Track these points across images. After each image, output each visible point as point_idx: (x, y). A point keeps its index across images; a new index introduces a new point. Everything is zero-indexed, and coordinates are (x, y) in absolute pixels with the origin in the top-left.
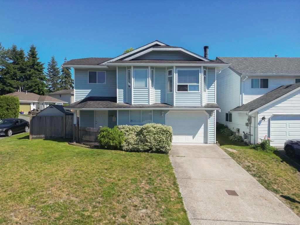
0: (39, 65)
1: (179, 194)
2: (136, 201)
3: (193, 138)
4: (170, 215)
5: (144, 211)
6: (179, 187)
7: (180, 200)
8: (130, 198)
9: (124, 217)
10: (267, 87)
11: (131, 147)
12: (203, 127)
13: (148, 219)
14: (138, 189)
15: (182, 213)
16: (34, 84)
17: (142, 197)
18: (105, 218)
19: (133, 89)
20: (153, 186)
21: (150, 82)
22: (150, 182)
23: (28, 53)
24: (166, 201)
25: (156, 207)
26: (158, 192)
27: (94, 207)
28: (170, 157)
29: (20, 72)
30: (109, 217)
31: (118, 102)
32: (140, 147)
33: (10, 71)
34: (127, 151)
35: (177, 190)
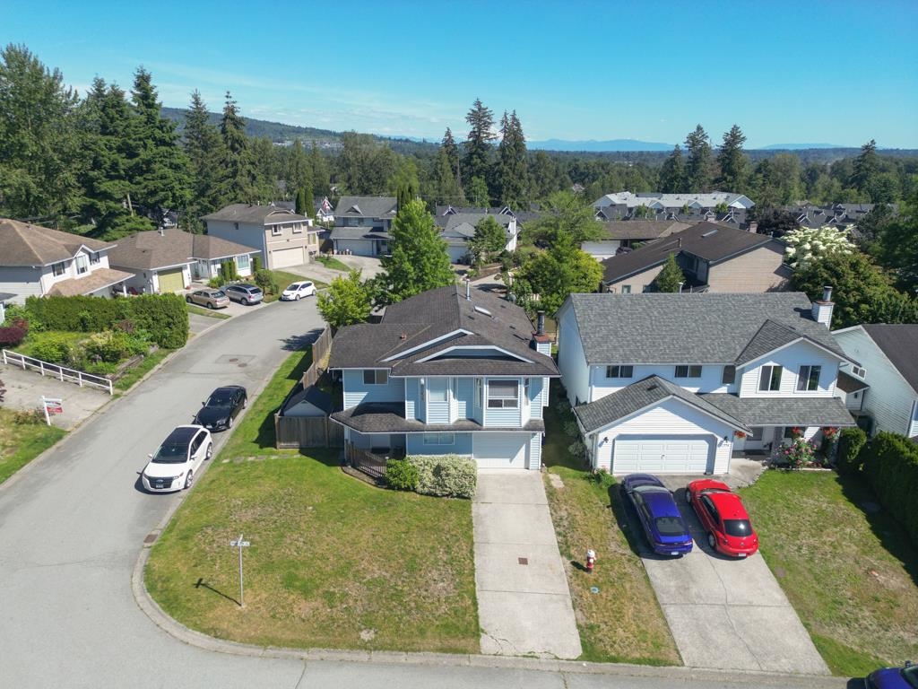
0: (165, 129)
1: (473, 564)
2: (435, 574)
3: (511, 461)
4: (462, 588)
5: (441, 584)
6: (475, 555)
7: (473, 570)
8: (430, 572)
9: (426, 590)
10: (631, 376)
11: (426, 490)
12: (524, 447)
13: (445, 592)
14: (437, 560)
15: (472, 585)
16: (159, 184)
17: (440, 570)
18: (413, 592)
19: (427, 404)
20: (449, 557)
21: (452, 393)
22: (448, 550)
23: (132, 92)
24: (460, 573)
25: (452, 580)
26: (454, 563)
27: (403, 582)
28: (473, 505)
29: (124, 155)
30: (415, 591)
31: (407, 418)
32: (438, 492)
33: (101, 158)
34: (422, 494)
35: (472, 561)
